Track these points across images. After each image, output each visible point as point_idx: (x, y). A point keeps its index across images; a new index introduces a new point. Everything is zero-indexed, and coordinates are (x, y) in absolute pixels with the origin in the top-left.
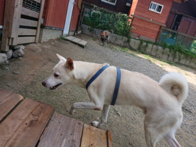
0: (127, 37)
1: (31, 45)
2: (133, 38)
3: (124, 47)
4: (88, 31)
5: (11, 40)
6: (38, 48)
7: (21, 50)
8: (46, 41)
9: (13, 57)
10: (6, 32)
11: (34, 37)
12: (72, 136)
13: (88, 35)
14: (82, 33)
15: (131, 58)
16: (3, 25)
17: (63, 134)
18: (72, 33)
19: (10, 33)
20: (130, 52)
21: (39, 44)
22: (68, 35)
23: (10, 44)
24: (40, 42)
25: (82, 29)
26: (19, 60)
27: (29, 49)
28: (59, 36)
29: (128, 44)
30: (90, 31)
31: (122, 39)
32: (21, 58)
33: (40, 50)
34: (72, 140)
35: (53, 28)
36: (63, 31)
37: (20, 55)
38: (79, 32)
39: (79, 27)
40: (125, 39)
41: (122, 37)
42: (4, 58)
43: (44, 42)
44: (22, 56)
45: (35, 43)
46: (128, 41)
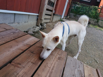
0: (97, 19)
1: (48, 23)
2: (101, 20)
3: (94, 25)
4: (73, 16)
5: (41, 20)
6: (51, 25)
7: (45, 26)
8: (54, 21)
9: (41, 29)
10: (40, 17)
11: (50, 20)
12: (79, 68)
13: (73, 19)
14: (70, 17)
15: (100, 31)
16: (39, 14)
17: (75, 66)
18: (65, 18)
19: (41, 18)
20: (98, 28)
21: (51, 23)
22: (63, 19)
23: (41, 23)
24: (52, 22)
25: (70, 15)
26: (44, 30)
27: (48, 25)
28: (59, 19)
29: (97, 23)
30: (74, 16)
31: (94, 20)
32: (45, 29)
33: (52, 26)
34: (80, 70)
35: (58, 15)
36: (61, 16)
37: (44, 28)
38: (68, 17)
39: (68, 14)
40: (96, 20)
41: (94, 19)
42: (38, 28)
43: (53, 22)
44: (45, 28)
45: (50, 22)
46: (98, 22)
